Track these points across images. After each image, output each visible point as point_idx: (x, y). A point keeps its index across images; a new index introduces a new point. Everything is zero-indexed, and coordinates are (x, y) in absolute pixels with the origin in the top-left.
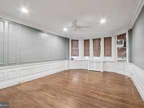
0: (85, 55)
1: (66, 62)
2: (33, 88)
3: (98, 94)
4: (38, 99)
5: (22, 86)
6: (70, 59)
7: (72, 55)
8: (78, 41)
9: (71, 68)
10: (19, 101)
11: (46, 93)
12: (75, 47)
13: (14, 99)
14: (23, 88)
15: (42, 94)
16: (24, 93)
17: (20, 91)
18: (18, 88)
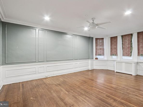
0: (112, 54)
1: (90, 61)
2: (54, 82)
3: (115, 100)
4: (54, 92)
5: (47, 79)
6: (94, 59)
7: (96, 55)
8: (103, 39)
9: (95, 68)
10: (41, 91)
11: (62, 89)
12: (100, 46)
13: (38, 89)
14: (47, 82)
15: (58, 88)
16: (47, 85)
17: (45, 83)
18: (44, 80)
